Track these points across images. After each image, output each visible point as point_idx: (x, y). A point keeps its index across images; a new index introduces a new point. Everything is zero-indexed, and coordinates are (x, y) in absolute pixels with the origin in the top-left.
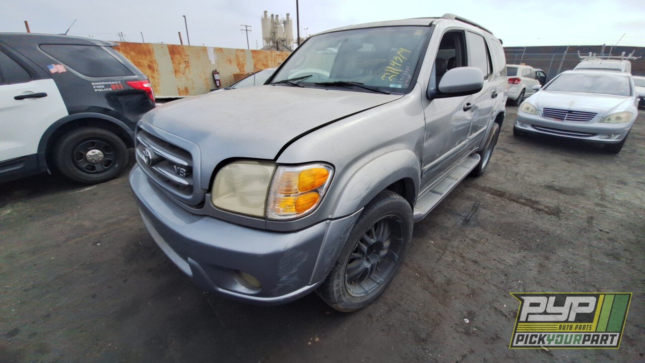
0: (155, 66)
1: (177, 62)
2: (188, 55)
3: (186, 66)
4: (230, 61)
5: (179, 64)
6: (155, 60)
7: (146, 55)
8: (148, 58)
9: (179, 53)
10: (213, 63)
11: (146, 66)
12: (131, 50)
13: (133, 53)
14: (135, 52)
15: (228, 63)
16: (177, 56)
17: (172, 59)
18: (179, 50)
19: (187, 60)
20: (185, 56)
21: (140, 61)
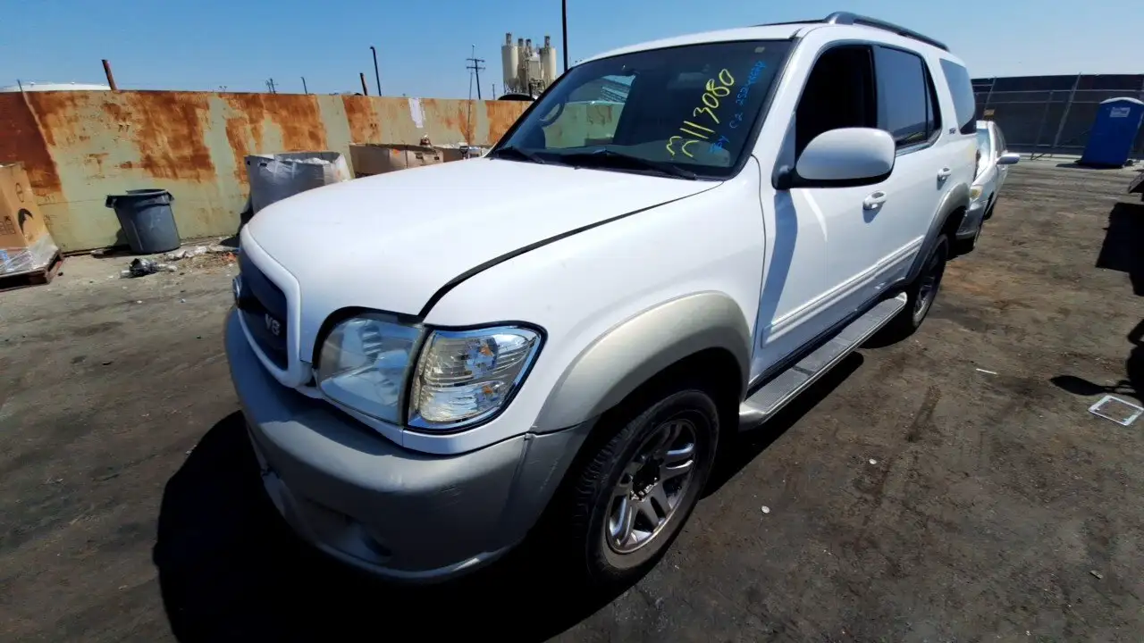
0: (321, 134)
1: (358, 126)
2: (376, 114)
3: (374, 133)
4: (449, 123)
5: (362, 129)
6: (322, 124)
7: (305, 114)
8: (310, 119)
9: (362, 110)
10: (419, 125)
11: (307, 133)
12: (281, 108)
13: (284, 113)
14: (288, 110)
15: (445, 125)
16: (359, 115)
17: (350, 121)
18: (361, 105)
19: (375, 122)
20: (372, 114)
21: (297, 125)
